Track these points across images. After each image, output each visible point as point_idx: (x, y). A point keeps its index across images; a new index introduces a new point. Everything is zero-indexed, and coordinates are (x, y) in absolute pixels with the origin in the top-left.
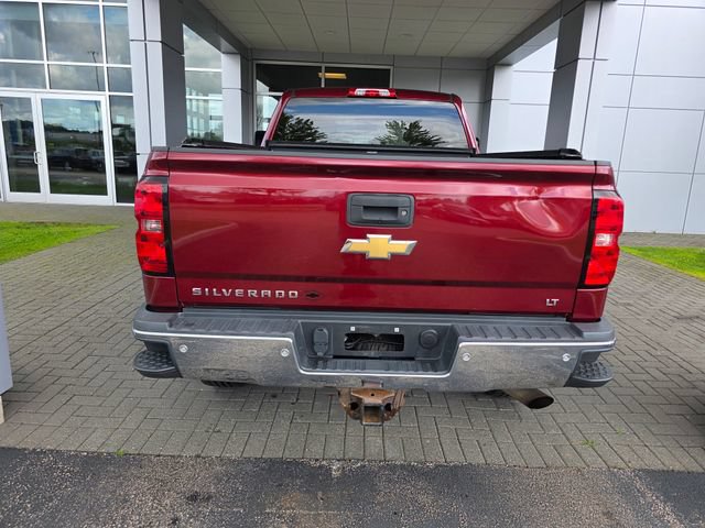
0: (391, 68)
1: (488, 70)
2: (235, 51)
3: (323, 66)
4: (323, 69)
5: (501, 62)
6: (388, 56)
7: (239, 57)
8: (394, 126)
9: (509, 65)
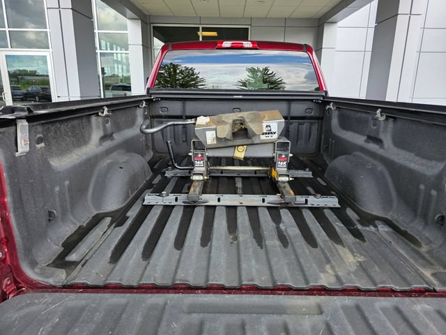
0: (249, 27)
1: (319, 27)
2: (137, 17)
3: (201, 27)
4: (201, 29)
5: (329, 21)
6: (246, 18)
7: (140, 21)
8: (253, 71)
9: (335, 22)
